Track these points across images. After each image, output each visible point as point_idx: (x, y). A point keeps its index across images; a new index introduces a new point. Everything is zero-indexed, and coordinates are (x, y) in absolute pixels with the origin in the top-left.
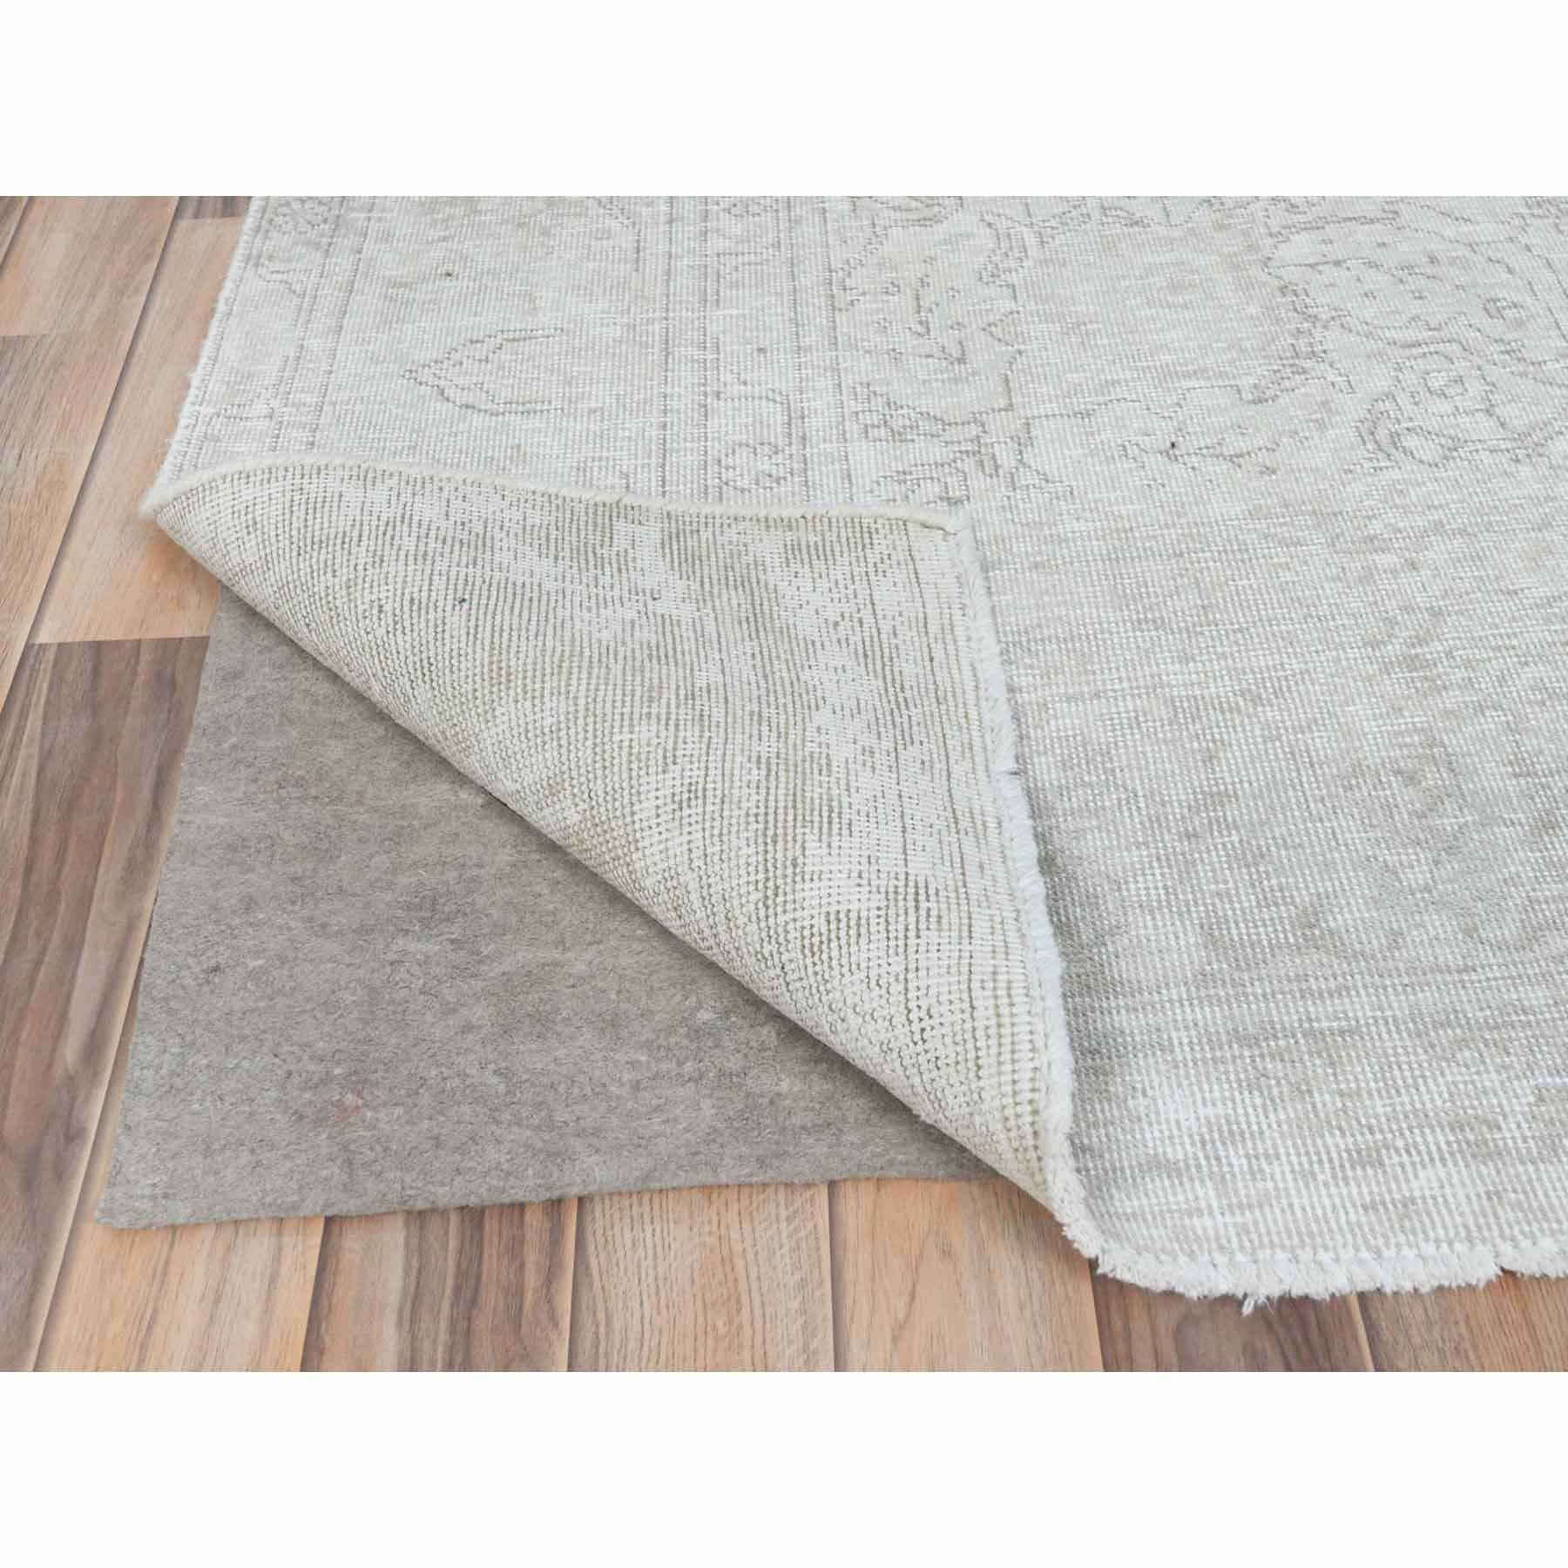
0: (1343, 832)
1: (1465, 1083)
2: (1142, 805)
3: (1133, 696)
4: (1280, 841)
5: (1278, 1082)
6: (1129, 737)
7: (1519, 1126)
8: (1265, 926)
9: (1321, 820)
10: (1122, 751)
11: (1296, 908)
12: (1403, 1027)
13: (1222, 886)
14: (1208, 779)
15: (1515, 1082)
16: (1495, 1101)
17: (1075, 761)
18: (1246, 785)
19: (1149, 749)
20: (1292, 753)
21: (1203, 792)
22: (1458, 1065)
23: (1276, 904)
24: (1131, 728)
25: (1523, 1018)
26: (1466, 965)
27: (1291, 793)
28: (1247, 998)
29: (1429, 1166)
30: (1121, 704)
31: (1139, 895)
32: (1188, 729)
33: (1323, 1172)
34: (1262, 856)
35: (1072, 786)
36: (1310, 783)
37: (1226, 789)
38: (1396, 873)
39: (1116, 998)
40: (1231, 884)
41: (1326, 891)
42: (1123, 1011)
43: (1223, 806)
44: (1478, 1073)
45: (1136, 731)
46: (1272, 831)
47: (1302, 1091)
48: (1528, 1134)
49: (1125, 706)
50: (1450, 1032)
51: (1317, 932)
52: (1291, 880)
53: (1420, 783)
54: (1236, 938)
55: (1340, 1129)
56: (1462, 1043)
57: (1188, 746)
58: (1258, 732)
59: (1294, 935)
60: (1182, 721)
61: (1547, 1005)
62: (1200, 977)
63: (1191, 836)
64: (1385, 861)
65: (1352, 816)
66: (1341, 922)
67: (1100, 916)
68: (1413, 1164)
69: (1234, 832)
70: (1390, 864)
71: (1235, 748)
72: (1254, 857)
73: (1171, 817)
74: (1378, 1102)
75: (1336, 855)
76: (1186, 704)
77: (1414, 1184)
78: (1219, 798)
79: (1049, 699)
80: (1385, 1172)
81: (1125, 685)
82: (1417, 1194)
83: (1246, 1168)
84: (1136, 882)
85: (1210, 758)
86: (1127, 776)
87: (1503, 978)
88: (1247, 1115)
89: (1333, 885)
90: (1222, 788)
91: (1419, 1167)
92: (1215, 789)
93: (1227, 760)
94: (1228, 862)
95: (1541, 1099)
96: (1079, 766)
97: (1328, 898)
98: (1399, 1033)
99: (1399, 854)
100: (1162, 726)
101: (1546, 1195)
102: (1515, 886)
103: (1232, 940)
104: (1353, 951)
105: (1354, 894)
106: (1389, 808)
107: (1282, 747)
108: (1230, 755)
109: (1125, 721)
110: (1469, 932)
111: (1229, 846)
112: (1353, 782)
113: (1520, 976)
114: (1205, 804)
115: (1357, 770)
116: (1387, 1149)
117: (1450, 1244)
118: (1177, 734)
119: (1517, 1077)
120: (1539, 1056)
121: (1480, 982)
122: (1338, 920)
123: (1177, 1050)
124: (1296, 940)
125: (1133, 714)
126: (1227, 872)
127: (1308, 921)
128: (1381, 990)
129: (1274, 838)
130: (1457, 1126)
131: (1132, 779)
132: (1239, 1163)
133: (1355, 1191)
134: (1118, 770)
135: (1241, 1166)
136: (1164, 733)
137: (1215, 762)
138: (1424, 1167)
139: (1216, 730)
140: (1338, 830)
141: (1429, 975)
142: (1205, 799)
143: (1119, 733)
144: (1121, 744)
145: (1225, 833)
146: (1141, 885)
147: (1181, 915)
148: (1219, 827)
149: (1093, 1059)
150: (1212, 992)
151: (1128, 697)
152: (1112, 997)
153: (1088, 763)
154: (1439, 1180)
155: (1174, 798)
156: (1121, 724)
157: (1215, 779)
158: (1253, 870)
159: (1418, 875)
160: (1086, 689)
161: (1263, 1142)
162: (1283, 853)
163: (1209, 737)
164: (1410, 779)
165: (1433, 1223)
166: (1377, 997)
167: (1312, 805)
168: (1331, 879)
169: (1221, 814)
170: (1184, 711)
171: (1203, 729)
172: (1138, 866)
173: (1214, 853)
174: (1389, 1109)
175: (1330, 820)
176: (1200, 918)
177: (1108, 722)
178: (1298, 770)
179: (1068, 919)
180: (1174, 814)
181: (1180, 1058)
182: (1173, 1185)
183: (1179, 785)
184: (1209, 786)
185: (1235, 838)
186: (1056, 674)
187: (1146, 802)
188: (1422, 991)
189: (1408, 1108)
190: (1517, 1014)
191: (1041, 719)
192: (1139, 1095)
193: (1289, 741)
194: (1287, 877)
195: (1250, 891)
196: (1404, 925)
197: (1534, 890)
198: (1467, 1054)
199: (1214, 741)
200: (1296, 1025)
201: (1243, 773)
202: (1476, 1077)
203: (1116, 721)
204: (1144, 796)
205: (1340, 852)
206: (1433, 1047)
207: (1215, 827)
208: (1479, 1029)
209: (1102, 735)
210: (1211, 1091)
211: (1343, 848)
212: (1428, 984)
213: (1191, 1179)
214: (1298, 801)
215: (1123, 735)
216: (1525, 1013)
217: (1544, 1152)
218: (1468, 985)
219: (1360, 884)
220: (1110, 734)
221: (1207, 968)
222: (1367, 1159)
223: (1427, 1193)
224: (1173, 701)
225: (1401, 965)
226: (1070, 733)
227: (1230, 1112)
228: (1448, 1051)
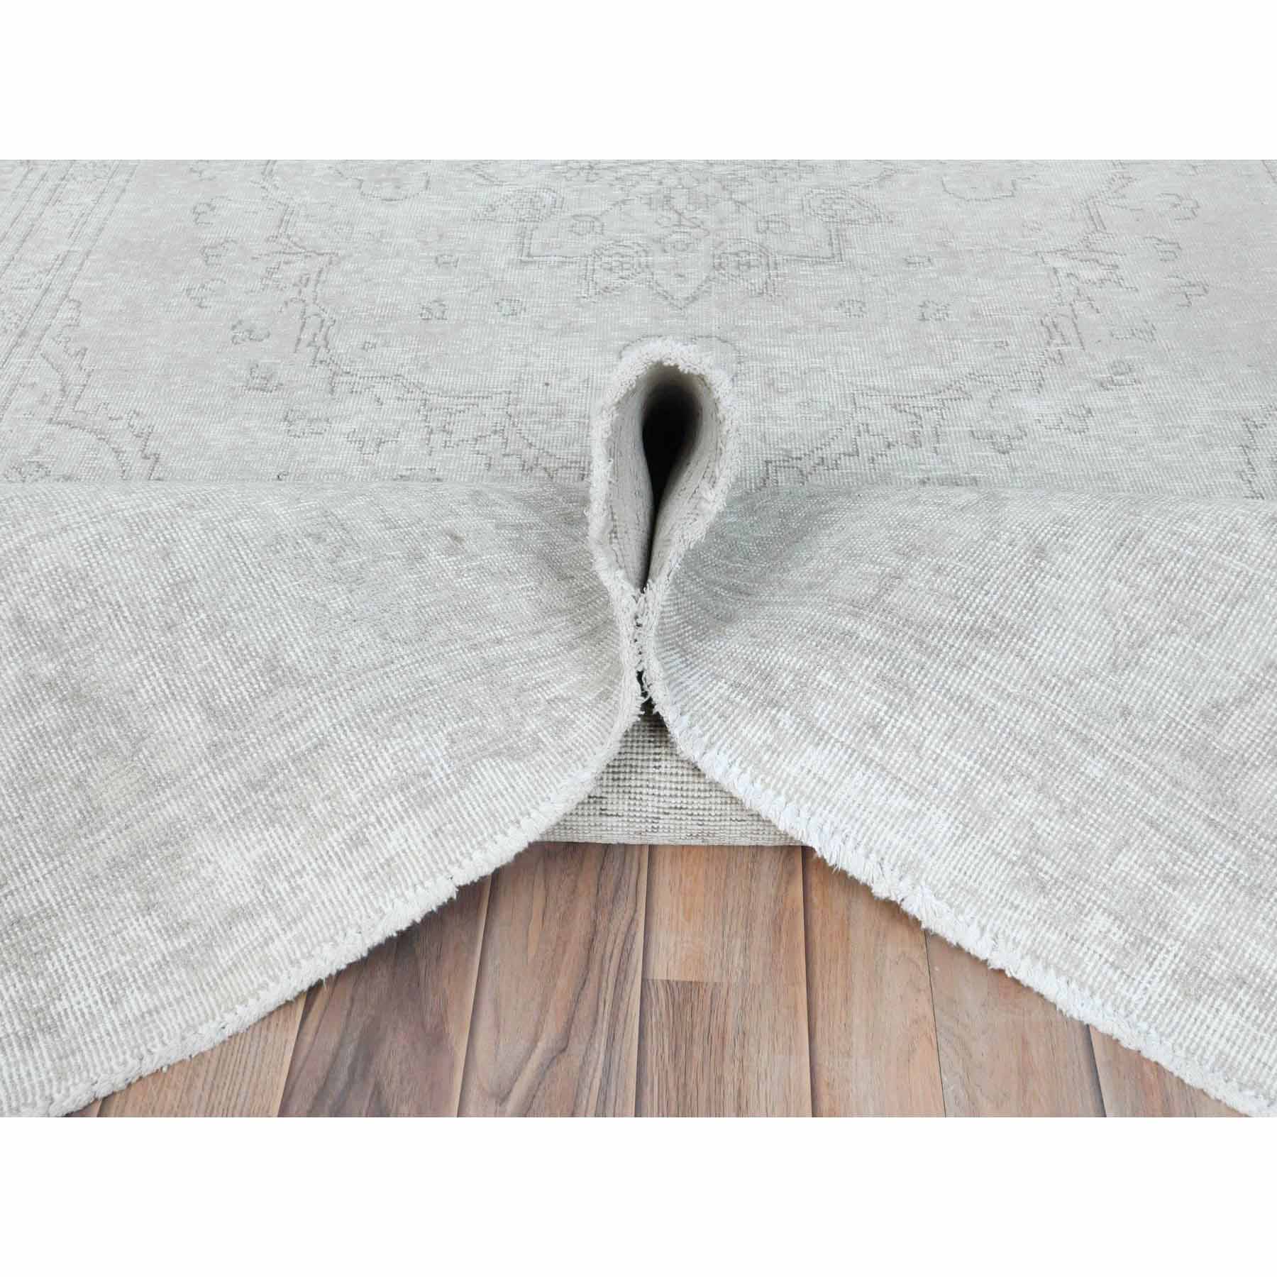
0: (279, 584)
1: (402, 750)
2: (127, 614)
3: (92, 523)
4: (236, 606)
5: (288, 810)
6: (100, 557)
7: (442, 769)
8: (243, 684)
9: (262, 580)
10: (97, 571)
11: (261, 658)
12: (353, 724)
13: (205, 662)
14: (170, 572)
15: (435, 736)
16: (423, 755)
17: (64, 593)
18: (200, 569)
19: (117, 562)
20: (228, 537)
21: (170, 585)
22: (395, 737)
23: (246, 661)
24: (99, 549)
25: (431, 688)
26: (386, 661)
27: (235, 565)
28: (248, 750)
29: (394, 827)
30: (86, 531)
31: (149, 698)
32: (144, 537)
33: (335, 866)
34: (226, 624)
35: (69, 618)
36: (247, 555)
37: (186, 576)
38: (324, 606)
39: (164, 792)
40: (211, 659)
41: (278, 635)
42: (172, 801)
43: (188, 592)
44: (409, 738)
45: (103, 550)
46: (228, 599)
47: (303, 809)
48: (449, 771)
49: (89, 532)
50: (385, 715)
51: (280, 672)
52: (252, 636)
53: (325, 540)
54: (227, 703)
55: (336, 826)
56: (394, 719)
57: (147, 550)
58: (198, 527)
59: (265, 682)
60: (138, 532)
61: (445, 676)
62: (213, 748)
63: (170, 627)
64: (314, 599)
65: (284, 572)
66: (294, 658)
67: (129, 727)
68: (385, 831)
69: (200, 611)
70: (319, 600)
71: (185, 542)
72: (221, 627)
73: (151, 616)
74: (352, 793)
75: (279, 604)
76: (137, 520)
77: (390, 846)
78: (180, 586)
79: (25, 542)
80: (371, 846)
81: (85, 516)
82: (393, 853)
83: (288, 889)
84: (144, 686)
85: (166, 555)
86: (108, 591)
87: (413, 663)
88: (277, 846)
89: (282, 628)
90: (183, 576)
91: (389, 831)
92: (178, 579)
93: (180, 552)
94: (204, 639)
95: (453, 742)
96: (69, 596)
97: (280, 640)
98: (352, 731)
99: (323, 591)
100: (123, 540)
101: (469, 815)
102: (406, 598)
103: (224, 706)
104: (307, 676)
105: (298, 631)
106: (310, 560)
107: (220, 534)
108: (182, 548)
109: (92, 544)
110: (384, 636)
111: (200, 624)
112: (278, 547)
113: (423, 660)
114: (174, 593)
115: (279, 538)
116: (367, 826)
117: (422, 883)
118: (137, 543)
119: (436, 732)
120: (446, 712)
121: (398, 670)
122: (291, 658)
123: (218, 817)
124: (267, 686)
125: (97, 537)
126: (205, 648)
127: (271, 666)
128: (332, 701)
129: (231, 606)
130: (404, 787)
131: (113, 592)
132: (283, 887)
133: (356, 870)
134: (99, 589)
135: (285, 889)
136: (126, 544)
137: (172, 557)
138: (392, 830)
139: (166, 532)
140: (276, 584)
141: (363, 675)
142: (172, 590)
143: (90, 556)
144: (95, 565)
145: (195, 614)
146: (149, 688)
147: (184, 701)
148: (189, 610)
149: (167, 849)
150: (225, 757)
151: (90, 525)
152: (161, 793)
153: (74, 590)
154: (404, 836)
155: (149, 598)
156: (90, 547)
157: (175, 571)
158: (223, 639)
159: (339, 604)
160: (53, 527)
161: (293, 862)
162: (241, 615)
163: (162, 539)
164: (318, 538)
165: (408, 871)
166: (331, 708)
167: (253, 571)
168: (279, 624)
169: (187, 599)
170: (137, 525)
171: (156, 534)
172: (140, 671)
173: (191, 635)
174: (360, 795)
175: (268, 578)
176: (198, 697)
177: (79, 549)
178: (235, 547)
179: (108, 740)
180: (153, 612)
181: (221, 822)
182: (250, 926)
183: (150, 585)
184: (173, 577)
185: (203, 616)
186: (25, 520)
187: (129, 610)
188: (360, 689)
189: (371, 788)
190: (426, 686)
191: (24, 562)
192: (206, 864)
193: (224, 529)
194: (248, 634)
195: (226, 658)
196: (338, 643)
197: (419, 599)
198: (399, 727)
199: (167, 541)
200: (286, 757)
201: (196, 560)
202: (408, 742)
203: (85, 546)
204: (126, 605)
205: (282, 601)
206: (376, 731)
207: (186, 611)
208: (405, 704)
209: (77, 561)
210: (249, 839)
211: (283, 597)
212: (364, 683)
213: (259, 916)
214: (242, 571)
215: (94, 556)
216: (432, 685)
217: (462, 781)
218: (391, 675)
219: (301, 622)
220: (83, 559)
221: (215, 738)
222: (357, 841)
223: (399, 850)
224: (127, 520)
225: (342, 675)
226: (51, 567)
227: (266, 849)
228: (387, 730)
